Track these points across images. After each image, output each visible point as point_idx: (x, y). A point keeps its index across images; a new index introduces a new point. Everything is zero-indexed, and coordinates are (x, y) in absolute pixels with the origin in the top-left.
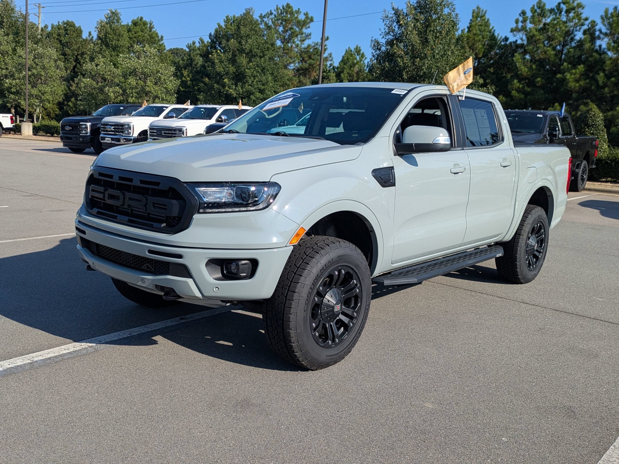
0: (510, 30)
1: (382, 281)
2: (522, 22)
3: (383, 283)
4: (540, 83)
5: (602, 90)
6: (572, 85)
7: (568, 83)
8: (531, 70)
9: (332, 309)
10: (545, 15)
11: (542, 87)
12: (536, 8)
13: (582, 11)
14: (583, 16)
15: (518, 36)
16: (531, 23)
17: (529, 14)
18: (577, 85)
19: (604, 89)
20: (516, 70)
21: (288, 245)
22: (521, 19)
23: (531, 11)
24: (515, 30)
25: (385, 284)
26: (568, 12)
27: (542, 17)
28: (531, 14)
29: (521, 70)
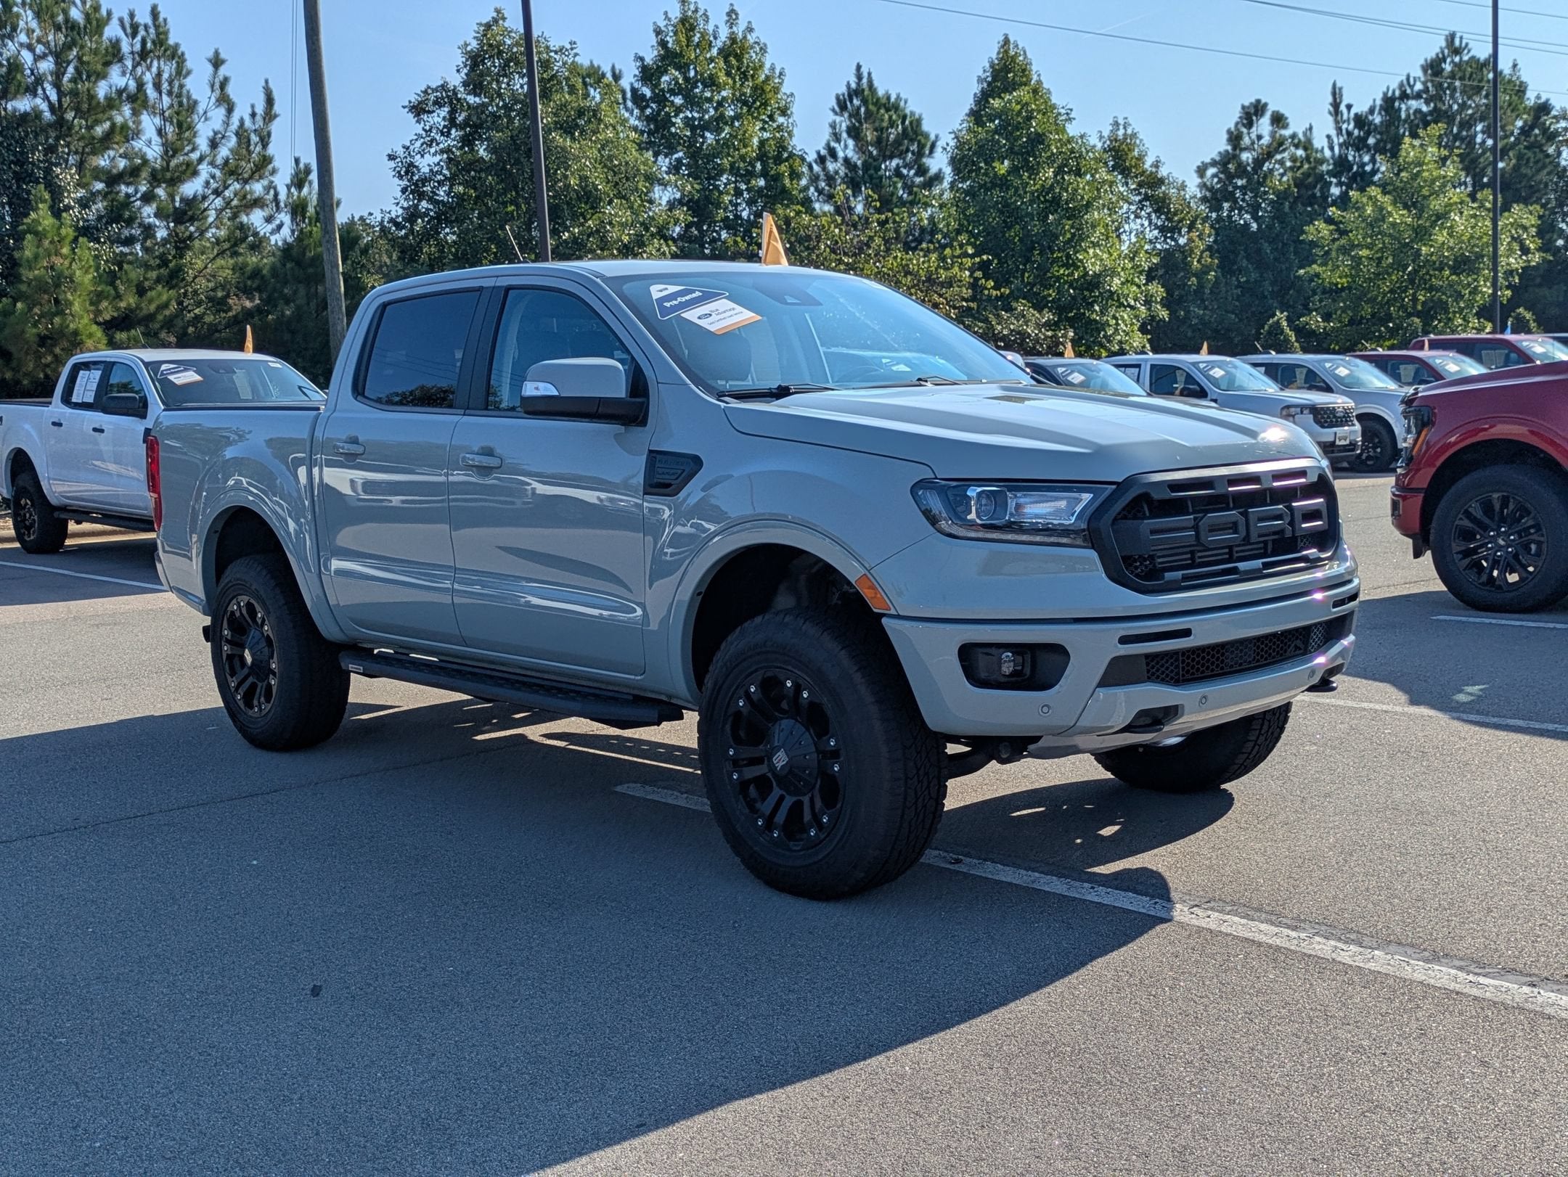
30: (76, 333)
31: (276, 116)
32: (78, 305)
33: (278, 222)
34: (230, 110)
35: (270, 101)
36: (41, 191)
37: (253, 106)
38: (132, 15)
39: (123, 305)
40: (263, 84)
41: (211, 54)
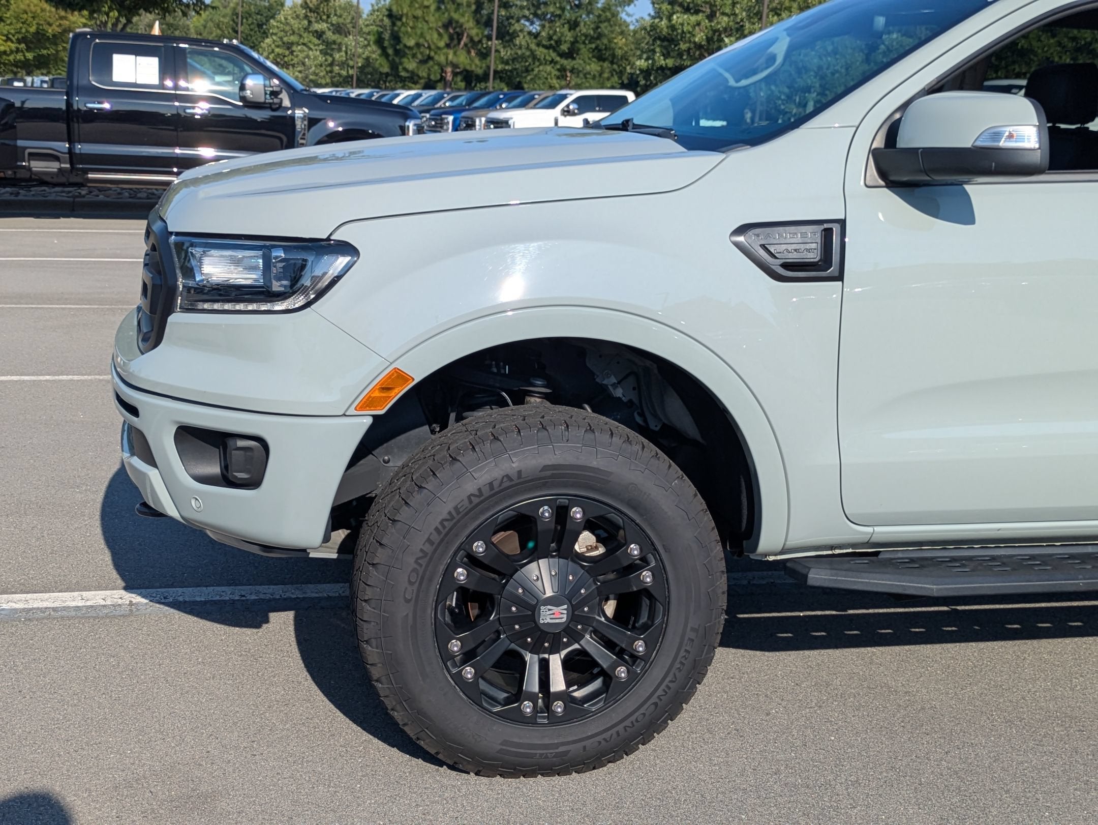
1: (804, 571)
3: (805, 577)
9: (530, 613)
21: (352, 411)
25: (811, 582)
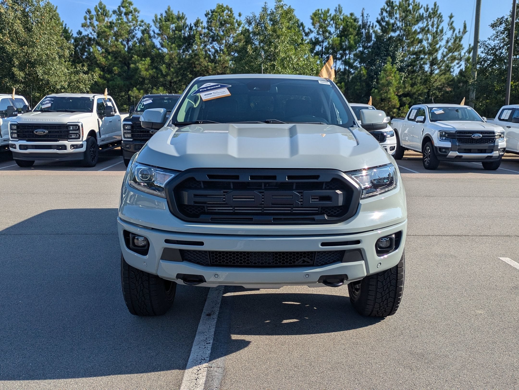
0: (81, 25)
2: (89, 19)
4: (117, 71)
5: (166, 78)
6: (144, 73)
7: (140, 71)
8: (108, 61)
10: (107, 15)
11: (119, 75)
12: (98, 8)
13: (138, 15)
14: (139, 19)
15: (88, 31)
16: (97, 20)
17: (94, 13)
18: (148, 73)
19: (167, 77)
20: (95, 60)
22: (88, 17)
23: (95, 10)
24: (85, 26)
26: (126, 14)
27: (105, 16)
28: (95, 13)
29: (100, 60)
30: (390, 98)
31: (467, 32)
32: (392, 90)
33: (460, 64)
34: (454, 31)
35: (465, 27)
36: (389, 58)
37: (459, 29)
38: (427, 6)
39: (407, 90)
40: (464, 22)
41: (449, 15)
